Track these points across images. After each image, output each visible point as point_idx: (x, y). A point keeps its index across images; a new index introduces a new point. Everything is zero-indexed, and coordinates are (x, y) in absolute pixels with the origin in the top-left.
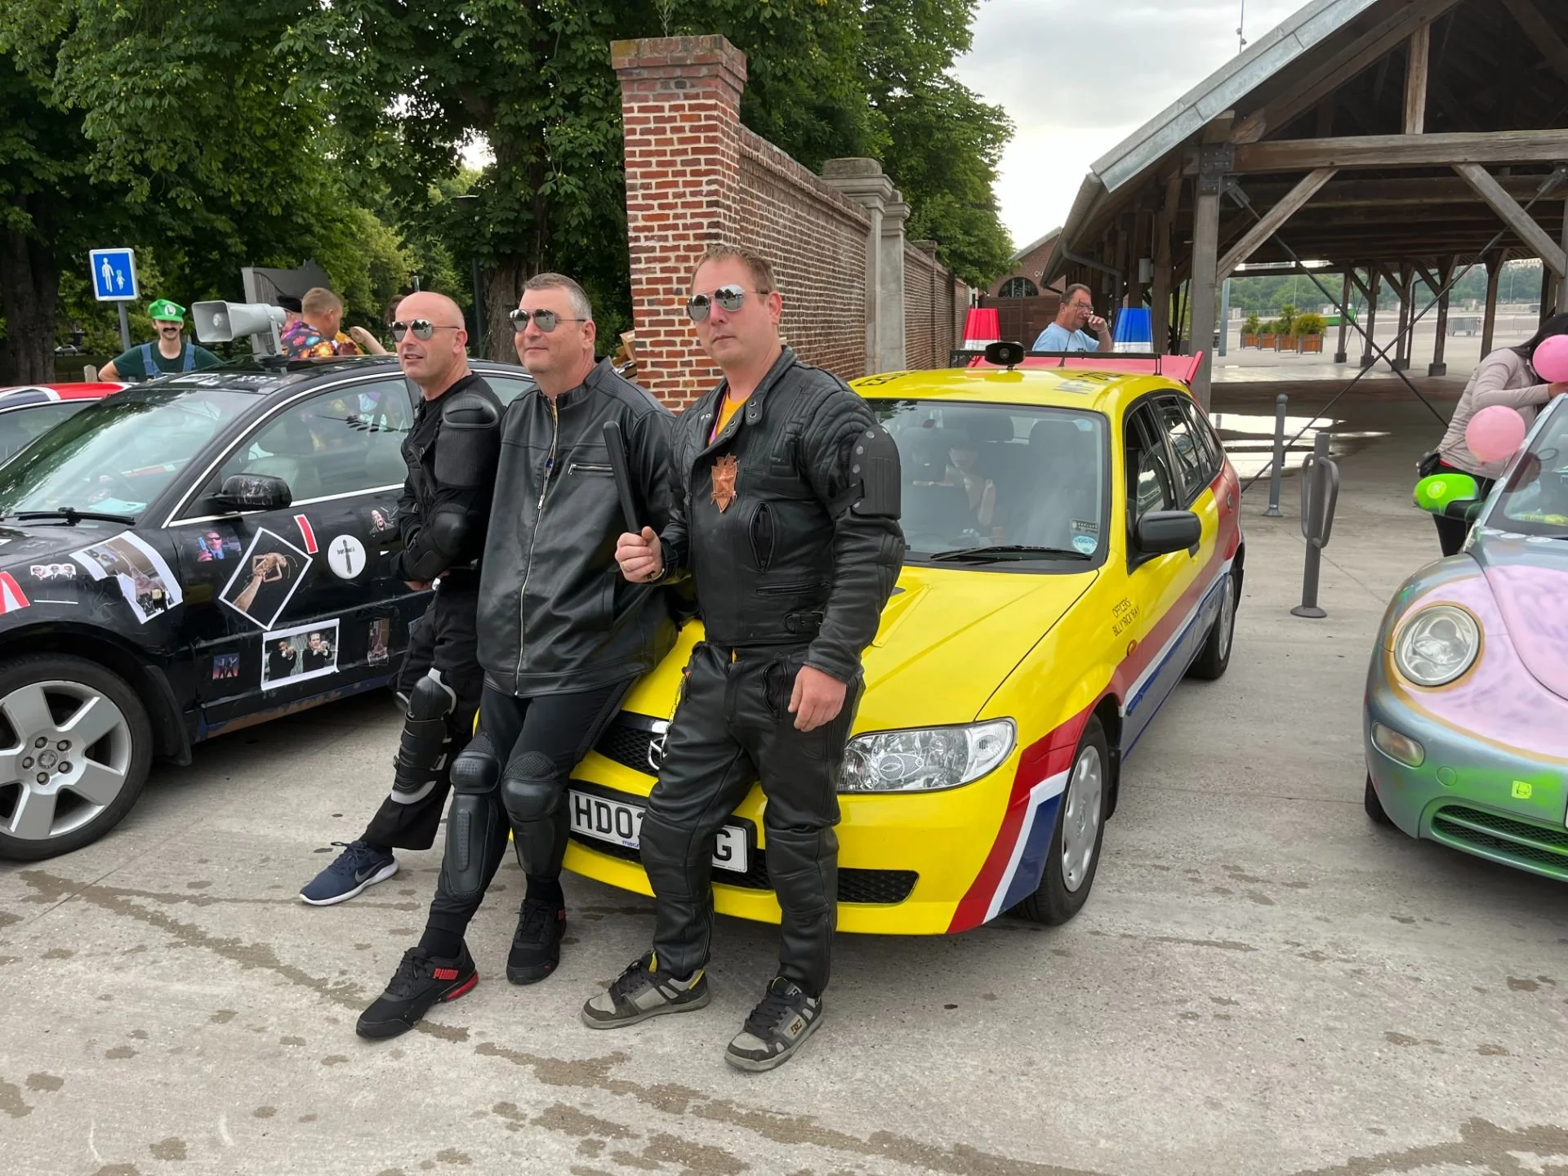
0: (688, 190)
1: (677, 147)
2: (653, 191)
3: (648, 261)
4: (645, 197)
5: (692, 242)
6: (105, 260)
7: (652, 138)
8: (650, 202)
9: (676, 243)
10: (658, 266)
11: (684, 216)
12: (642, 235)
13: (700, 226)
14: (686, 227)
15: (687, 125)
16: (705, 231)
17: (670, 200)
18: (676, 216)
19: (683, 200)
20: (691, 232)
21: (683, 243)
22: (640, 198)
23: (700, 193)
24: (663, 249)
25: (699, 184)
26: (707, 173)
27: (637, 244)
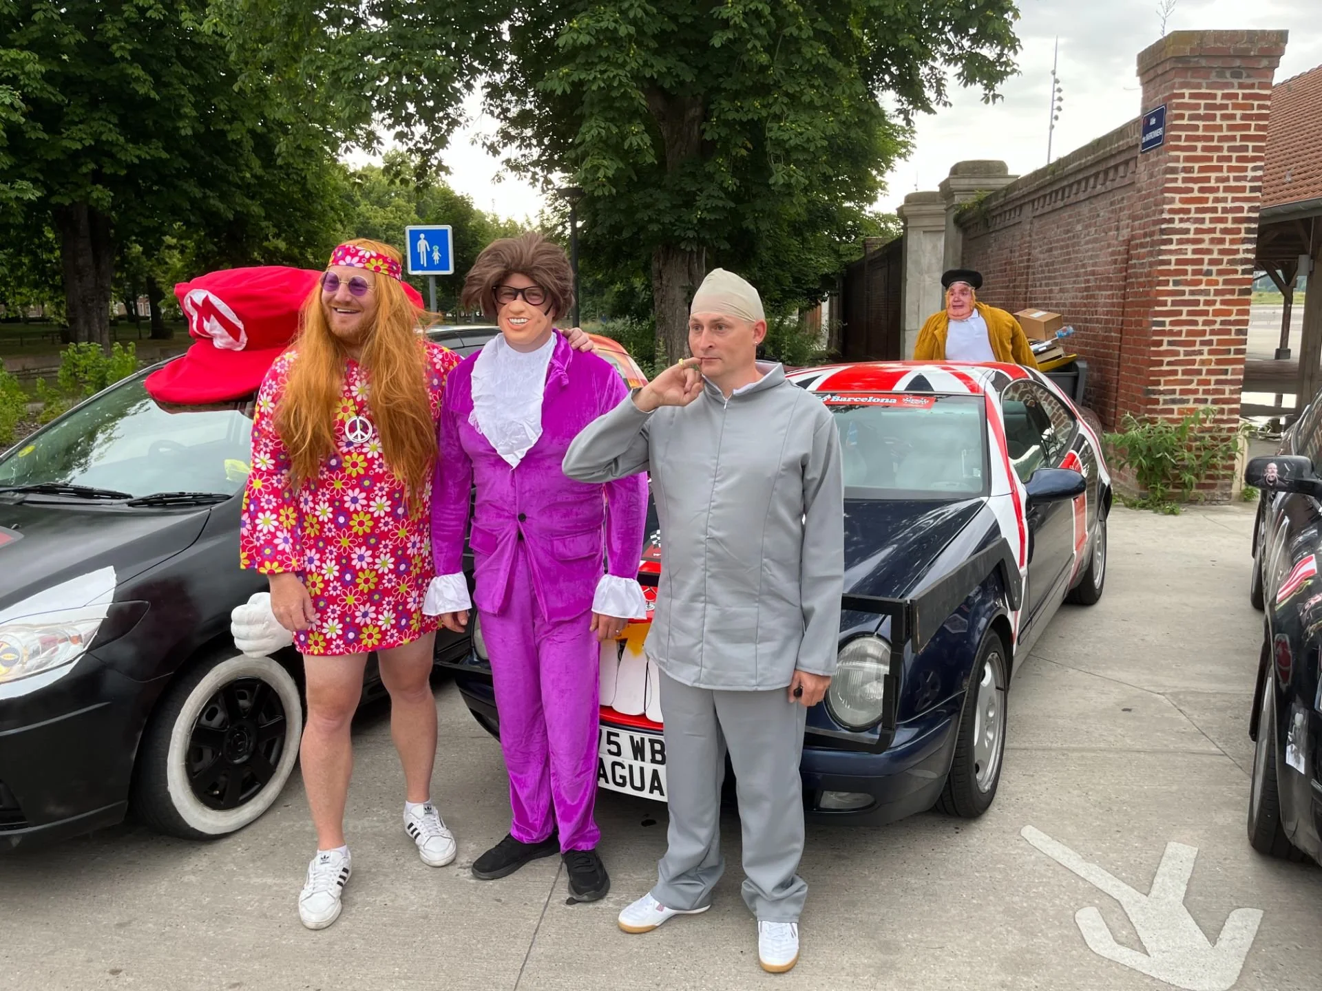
0: (1232, 175)
1: (1225, 133)
2: (1195, 175)
3: (1180, 242)
4: (1185, 180)
5: (1229, 225)
6: (422, 236)
7: (1201, 123)
8: (1191, 185)
9: (1212, 226)
10: (1190, 247)
11: (1225, 200)
12: (1177, 217)
13: (1241, 209)
14: (1225, 210)
15: (1239, 113)
16: (1245, 214)
17: (1213, 184)
18: (1217, 200)
19: (1226, 184)
20: (1230, 216)
21: (1220, 226)
22: (1180, 181)
23: (1244, 178)
24: (1198, 231)
25: (1245, 169)
26: (1254, 159)
27: (1171, 226)
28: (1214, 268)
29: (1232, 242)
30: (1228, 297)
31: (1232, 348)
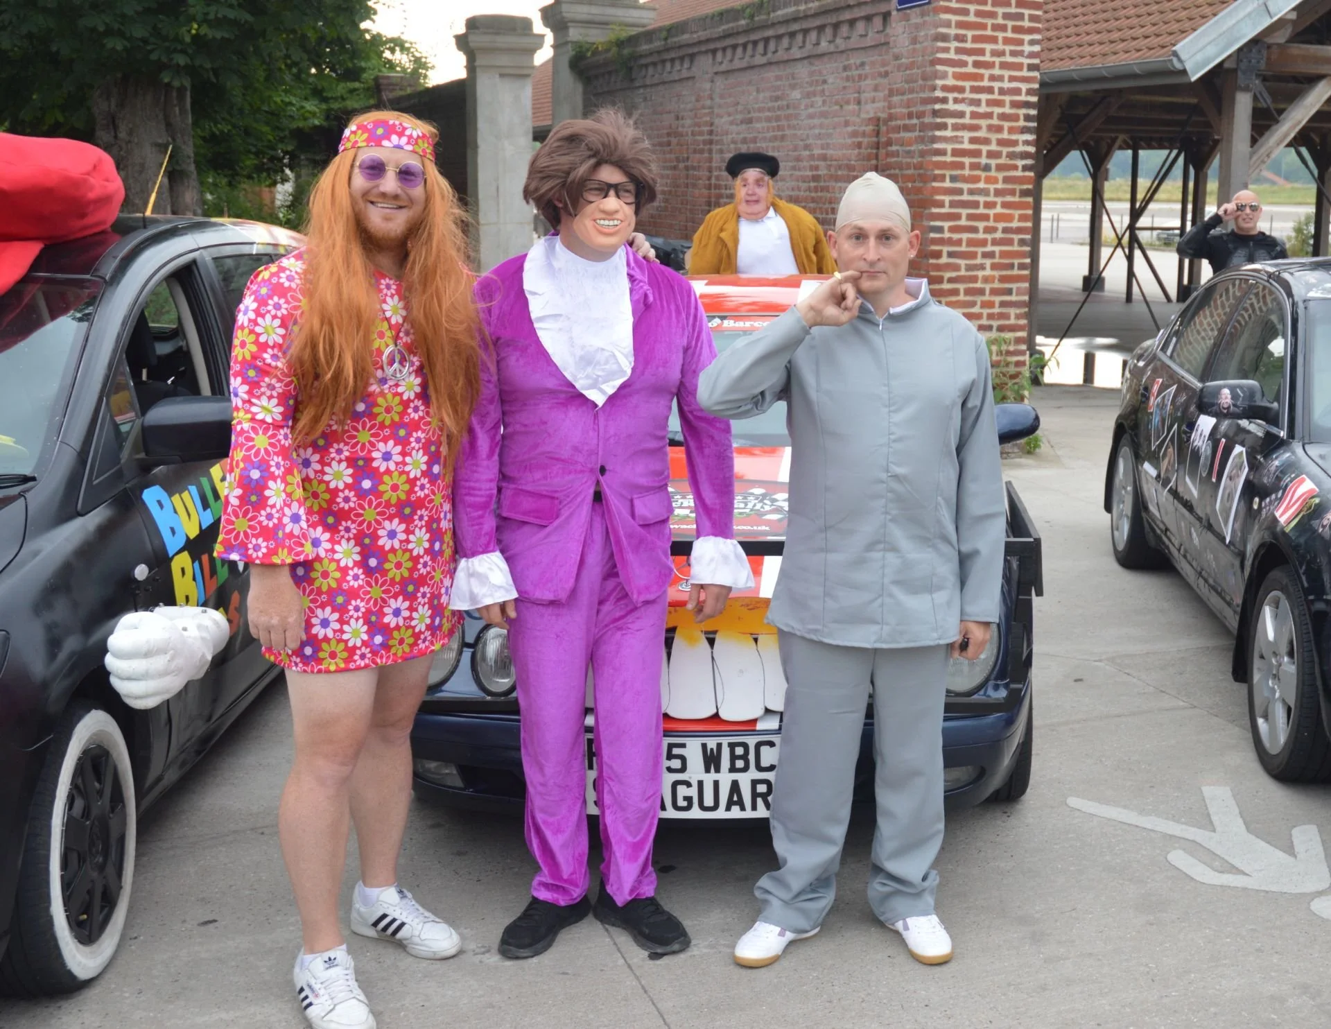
0: (1008, 48)
2: (968, 45)
3: (956, 127)
4: (958, 51)
5: (1008, 110)
8: (964, 57)
9: (989, 110)
10: (967, 135)
11: (1000, 78)
12: (951, 96)
14: (1002, 91)
17: (987, 58)
18: (993, 78)
19: (1002, 59)
20: (1007, 98)
21: (997, 110)
22: (952, 51)
23: (1020, 53)
24: (974, 115)
25: (1021, 42)
26: (1031, 31)
27: (944, 106)
28: (993, 162)
29: (1011, 130)
30: (1009, 199)
31: (1016, 262)
